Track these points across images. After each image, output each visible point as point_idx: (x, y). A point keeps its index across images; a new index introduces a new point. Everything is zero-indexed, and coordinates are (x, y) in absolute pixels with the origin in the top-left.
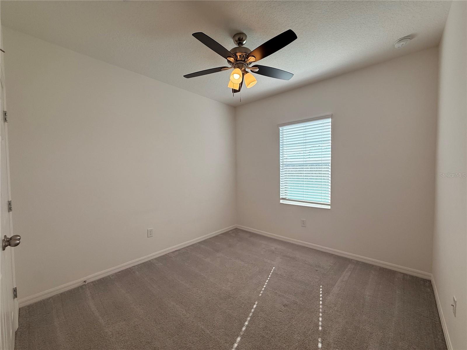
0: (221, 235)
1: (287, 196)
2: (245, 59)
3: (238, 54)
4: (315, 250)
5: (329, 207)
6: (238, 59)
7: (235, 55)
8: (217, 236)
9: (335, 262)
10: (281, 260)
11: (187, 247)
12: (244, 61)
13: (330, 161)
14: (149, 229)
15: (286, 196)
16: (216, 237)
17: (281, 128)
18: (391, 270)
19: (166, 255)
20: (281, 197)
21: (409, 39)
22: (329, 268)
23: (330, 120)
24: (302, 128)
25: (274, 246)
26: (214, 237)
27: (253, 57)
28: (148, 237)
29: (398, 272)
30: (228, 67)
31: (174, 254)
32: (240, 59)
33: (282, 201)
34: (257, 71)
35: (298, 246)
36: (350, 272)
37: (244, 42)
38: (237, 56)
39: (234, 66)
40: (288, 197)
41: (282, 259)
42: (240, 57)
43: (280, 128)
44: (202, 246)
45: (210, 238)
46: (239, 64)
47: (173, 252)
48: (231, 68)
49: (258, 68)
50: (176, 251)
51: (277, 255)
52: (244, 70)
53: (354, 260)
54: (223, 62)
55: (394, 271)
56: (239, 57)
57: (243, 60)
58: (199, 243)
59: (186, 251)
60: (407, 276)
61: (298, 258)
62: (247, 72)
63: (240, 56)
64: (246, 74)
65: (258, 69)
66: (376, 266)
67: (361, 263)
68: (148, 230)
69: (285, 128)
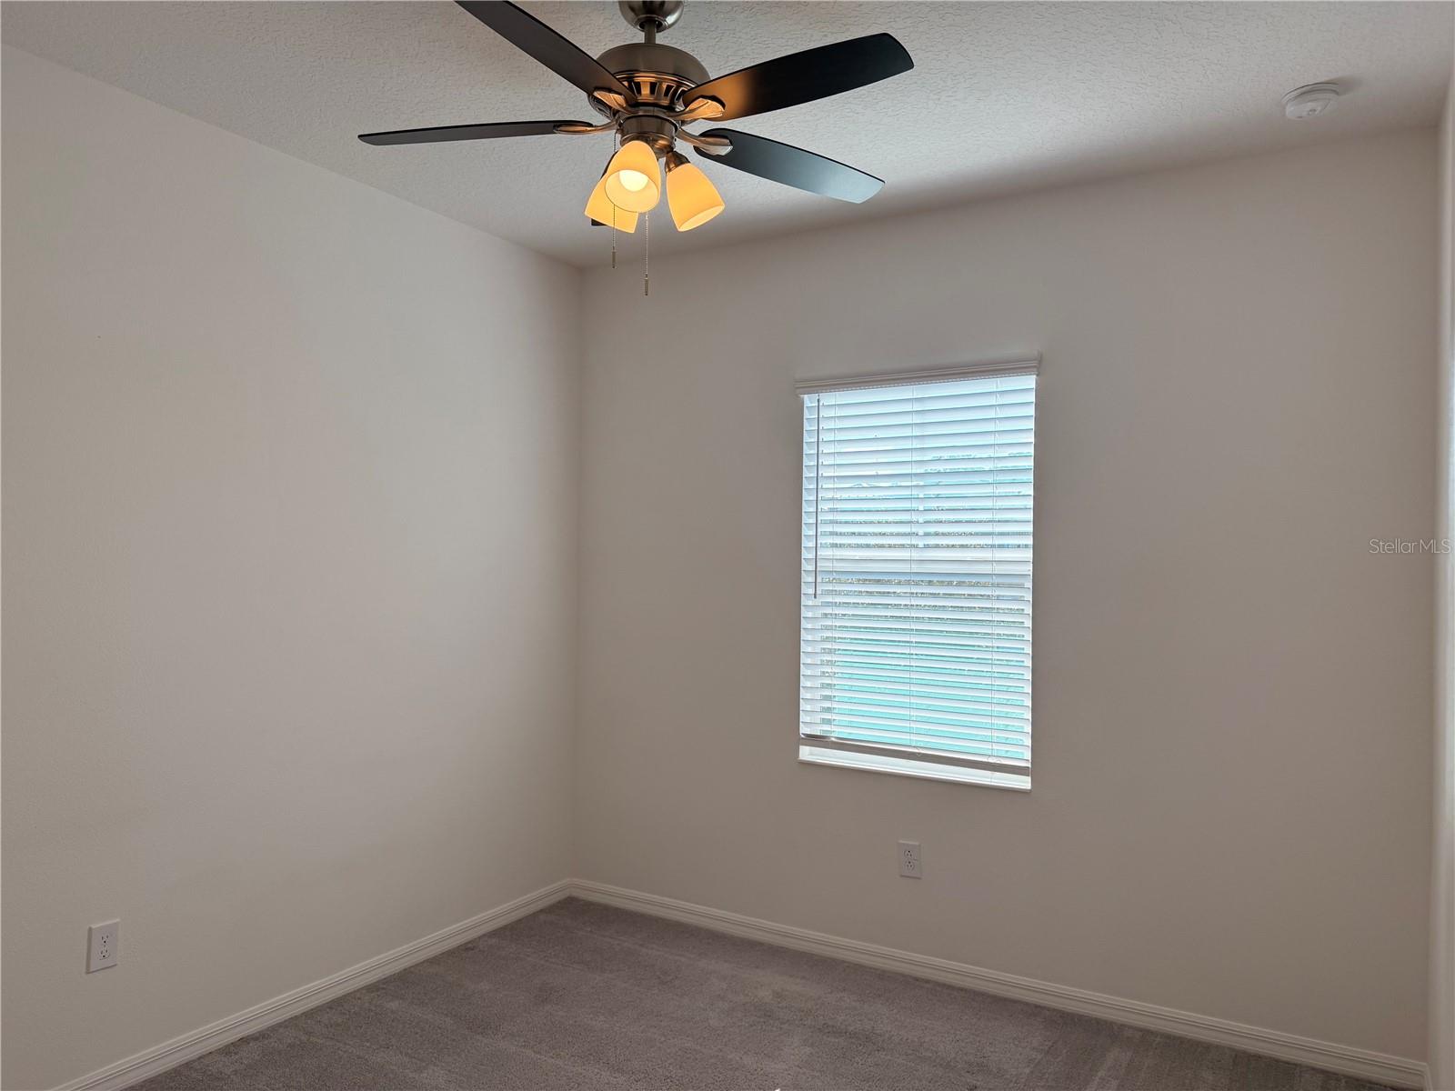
0: (493, 941)
1: (834, 728)
2: (672, 102)
3: (645, 79)
4: (961, 989)
5: (1024, 783)
6: (641, 99)
7: (630, 80)
8: (467, 948)
9: (1050, 1044)
10: (808, 1050)
11: (309, 1014)
12: (670, 108)
13: (1029, 569)
14: (93, 926)
15: (826, 728)
16: (467, 950)
17: (809, 401)
18: (1277, 1061)
19: (188, 1065)
20: (804, 730)
21: (1335, 91)
22: (1027, 1071)
23: (1030, 382)
24: (908, 407)
25: (768, 983)
26: (450, 953)
27: (714, 103)
28: (88, 972)
29: (1307, 1067)
30: (590, 125)
31: (235, 1057)
32: (651, 99)
33: (807, 753)
34: (723, 154)
35: (882, 975)
36: (1115, 1083)
37: (670, 20)
38: (638, 85)
39: (620, 125)
40: (836, 732)
41: (812, 1045)
42: (652, 91)
43: (806, 397)
44: (394, 1005)
45: (433, 961)
46: (643, 118)
47: (228, 1050)
48: (605, 127)
49: (732, 144)
50: (244, 1041)
51: (785, 1026)
52: (665, 146)
53: (1131, 1027)
54: (568, 100)
55: (1288, 1063)
56: (646, 91)
57: (665, 102)
58: (373, 988)
59: (304, 1038)
60: (1338, 1080)
61: (887, 1035)
62: (680, 160)
63: (653, 86)
64: (677, 166)
65: (730, 148)
66: (1218, 1047)
67: (1158, 1039)
68: (90, 929)
69: (829, 398)
